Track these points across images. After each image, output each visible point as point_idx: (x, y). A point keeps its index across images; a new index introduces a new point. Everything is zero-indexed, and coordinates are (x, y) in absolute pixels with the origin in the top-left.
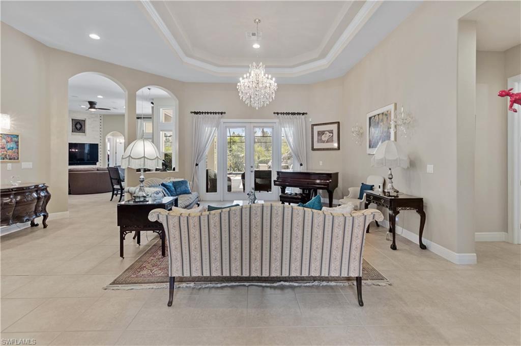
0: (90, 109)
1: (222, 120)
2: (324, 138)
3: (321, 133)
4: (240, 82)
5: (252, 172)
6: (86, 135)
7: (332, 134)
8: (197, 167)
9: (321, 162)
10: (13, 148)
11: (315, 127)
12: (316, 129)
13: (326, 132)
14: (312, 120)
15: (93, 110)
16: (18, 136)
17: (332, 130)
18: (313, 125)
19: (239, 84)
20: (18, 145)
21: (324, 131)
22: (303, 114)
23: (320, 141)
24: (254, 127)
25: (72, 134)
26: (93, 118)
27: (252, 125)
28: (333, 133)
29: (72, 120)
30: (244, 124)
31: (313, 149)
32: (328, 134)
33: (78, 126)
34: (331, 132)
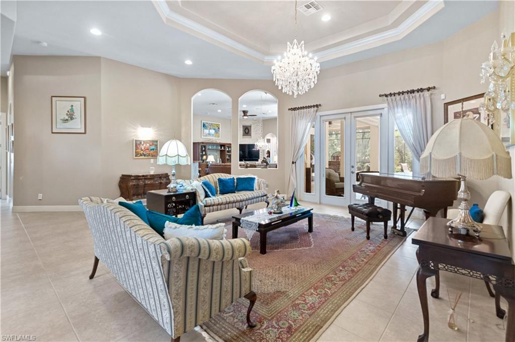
0: (244, 117)
1: (319, 114)
3: (459, 115)
4: (274, 65)
5: (353, 173)
6: (251, 138)
7: (478, 115)
8: (294, 165)
10: (154, 149)
11: (449, 107)
12: (452, 109)
13: (467, 113)
15: (245, 117)
16: (157, 141)
18: (447, 104)
19: (273, 68)
20: (157, 147)
22: (429, 89)
24: (355, 117)
25: (243, 138)
26: (256, 123)
27: (353, 115)
28: (480, 114)
29: (243, 126)
30: (343, 116)
32: (472, 115)
33: (247, 131)
34: (476, 111)
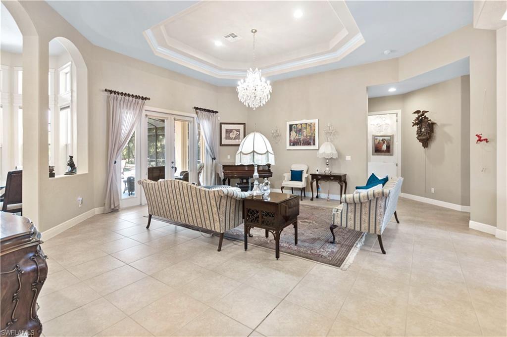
2: (232, 135)
3: (228, 131)
9: (229, 156)
11: (223, 125)
12: (224, 127)
14: (220, 118)
17: (239, 130)
18: (221, 124)
21: (232, 130)
22: (216, 112)
23: (228, 138)
28: (239, 132)
31: (221, 145)
32: (235, 132)
34: (238, 131)
